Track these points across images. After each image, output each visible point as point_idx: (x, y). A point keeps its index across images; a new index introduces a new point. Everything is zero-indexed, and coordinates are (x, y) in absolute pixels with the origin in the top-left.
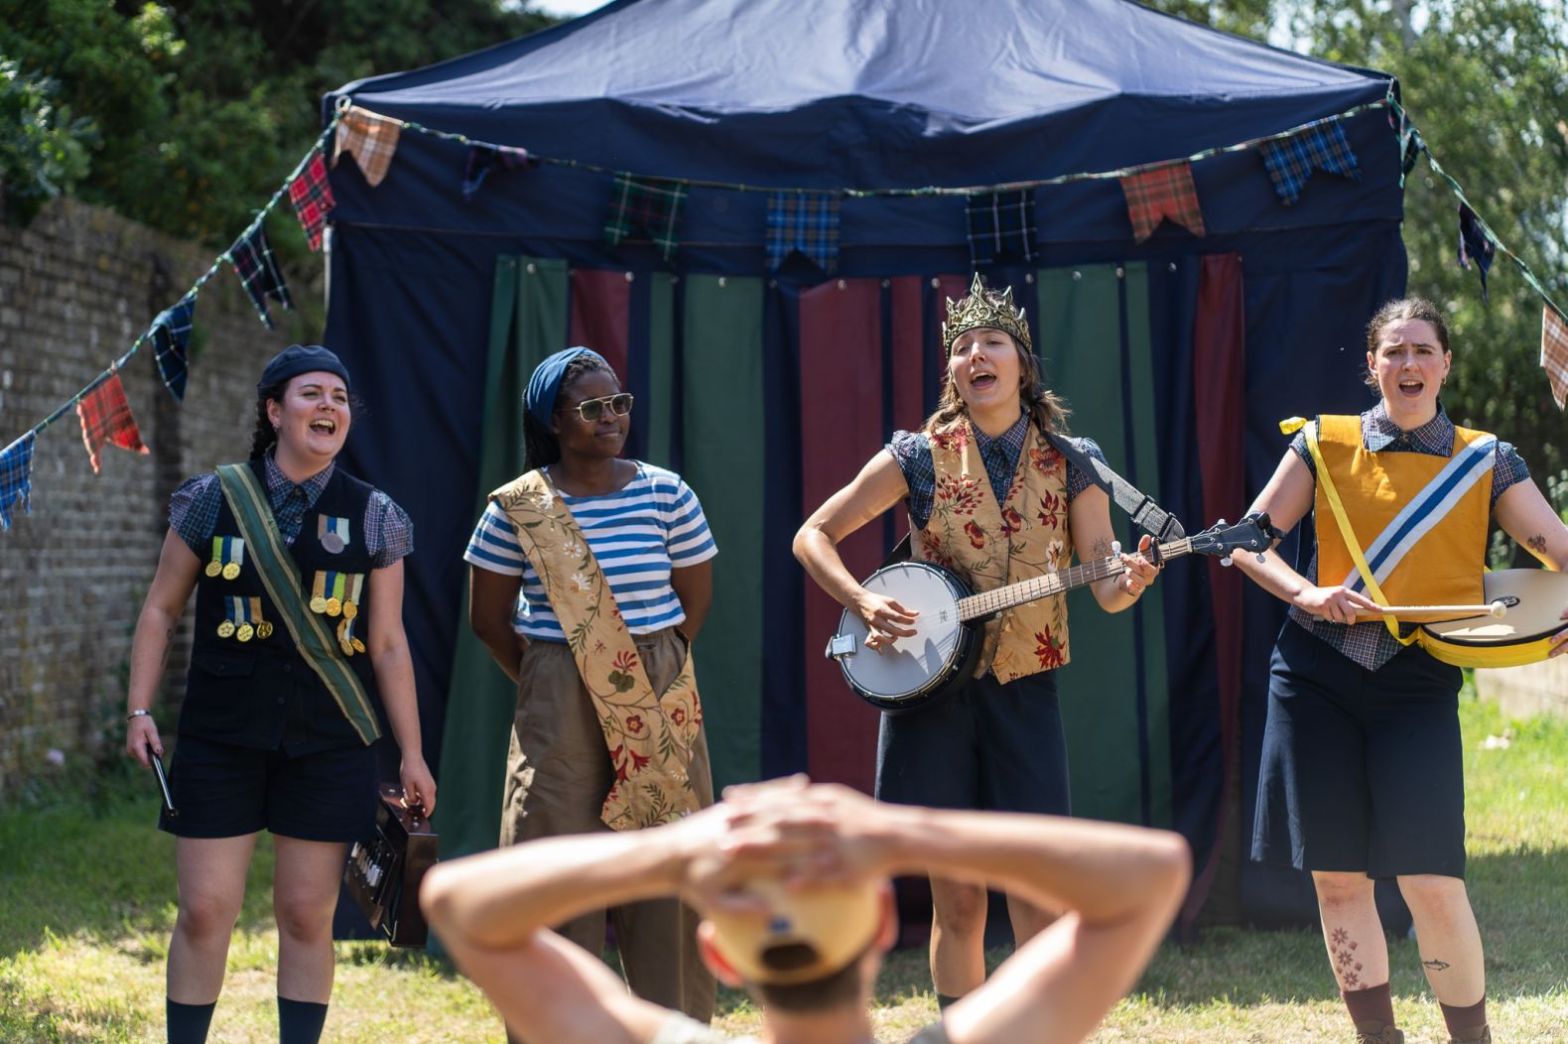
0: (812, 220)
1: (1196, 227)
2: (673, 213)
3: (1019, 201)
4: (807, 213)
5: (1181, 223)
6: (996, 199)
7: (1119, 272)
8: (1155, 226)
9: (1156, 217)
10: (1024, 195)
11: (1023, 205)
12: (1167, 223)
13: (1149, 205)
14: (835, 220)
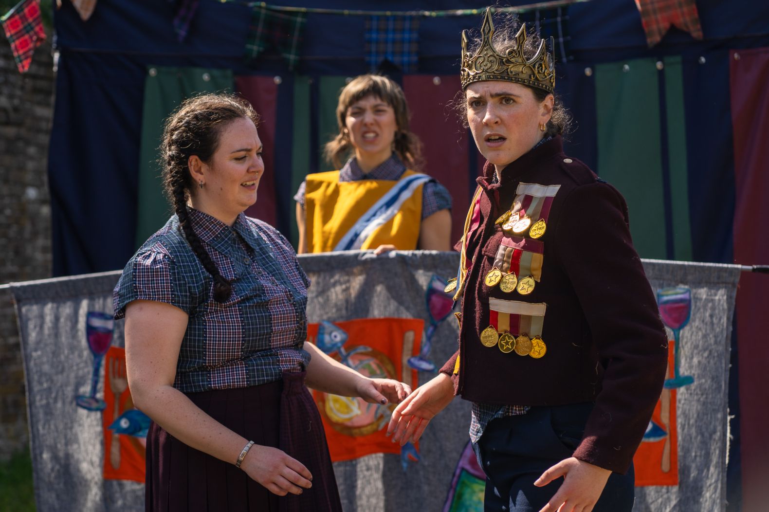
0: (398, 36)
1: (697, 33)
2: (296, 34)
3: (556, 16)
4: (395, 31)
5: (685, 29)
6: (538, 15)
7: (659, 65)
8: (664, 32)
9: (664, 25)
10: (560, 11)
11: (559, 19)
12: (673, 30)
13: (659, 16)
14: (415, 36)
